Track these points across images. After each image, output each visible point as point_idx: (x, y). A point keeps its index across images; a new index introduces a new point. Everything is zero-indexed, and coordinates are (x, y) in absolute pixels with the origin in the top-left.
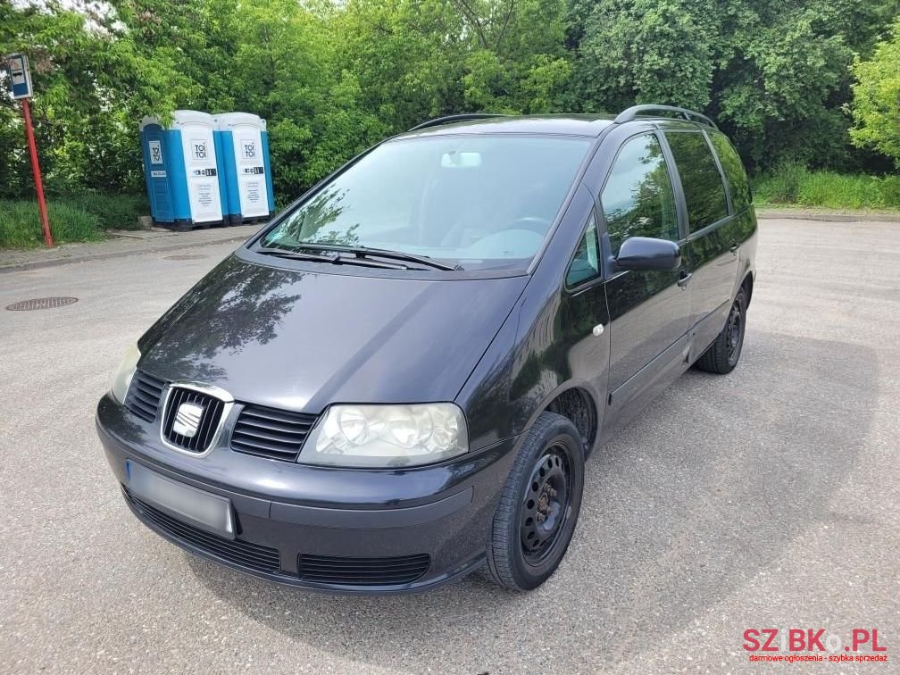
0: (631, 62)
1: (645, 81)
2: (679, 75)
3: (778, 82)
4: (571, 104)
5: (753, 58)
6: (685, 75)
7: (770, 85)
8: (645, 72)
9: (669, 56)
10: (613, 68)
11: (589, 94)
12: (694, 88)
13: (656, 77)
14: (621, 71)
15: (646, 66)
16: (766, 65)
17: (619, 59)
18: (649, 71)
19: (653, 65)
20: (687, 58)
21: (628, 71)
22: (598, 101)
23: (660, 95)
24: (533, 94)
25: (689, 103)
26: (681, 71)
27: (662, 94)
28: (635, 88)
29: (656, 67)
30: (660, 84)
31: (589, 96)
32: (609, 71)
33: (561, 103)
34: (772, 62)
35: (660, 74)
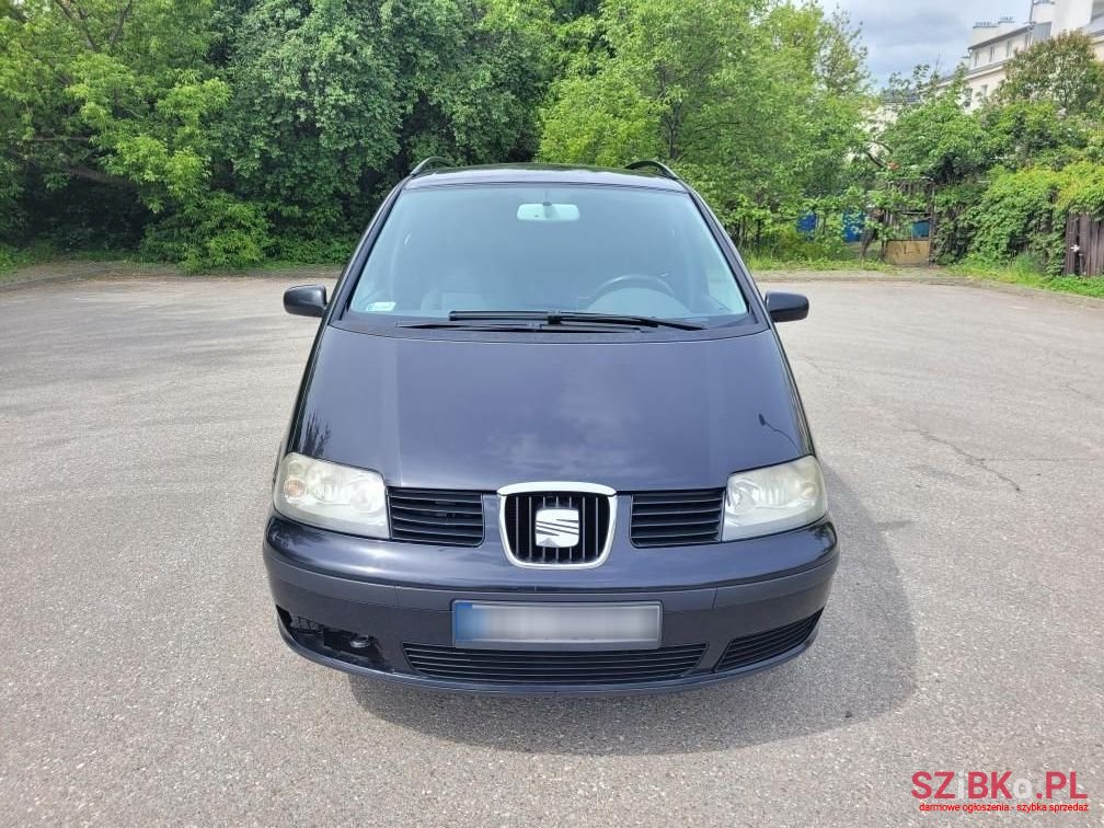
0: (310, 94)
1: (329, 118)
2: (368, 115)
3: (467, 133)
4: (233, 138)
5: (439, 105)
6: (375, 116)
7: (460, 137)
8: (329, 107)
9: (354, 92)
10: (289, 98)
11: (254, 127)
12: (384, 131)
13: (342, 115)
14: (299, 103)
15: (331, 100)
16: (454, 113)
17: (296, 89)
18: (333, 107)
19: (338, 100)
20: (373, 95)
21: (308, 105)
22: (268, 136)
23: (348, 137)
24: (180, 121)
25: (380, 149)
26: (369, 110)
27: (350, 136)
28: (318, 125)
29: (342, 103)
30: (347, 123)
31: (256, 130)
32: (281, 101)
33: (219, 134)
34: (460, 112)
35: (346, 112)
